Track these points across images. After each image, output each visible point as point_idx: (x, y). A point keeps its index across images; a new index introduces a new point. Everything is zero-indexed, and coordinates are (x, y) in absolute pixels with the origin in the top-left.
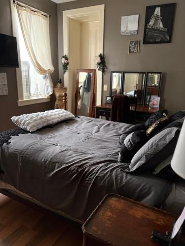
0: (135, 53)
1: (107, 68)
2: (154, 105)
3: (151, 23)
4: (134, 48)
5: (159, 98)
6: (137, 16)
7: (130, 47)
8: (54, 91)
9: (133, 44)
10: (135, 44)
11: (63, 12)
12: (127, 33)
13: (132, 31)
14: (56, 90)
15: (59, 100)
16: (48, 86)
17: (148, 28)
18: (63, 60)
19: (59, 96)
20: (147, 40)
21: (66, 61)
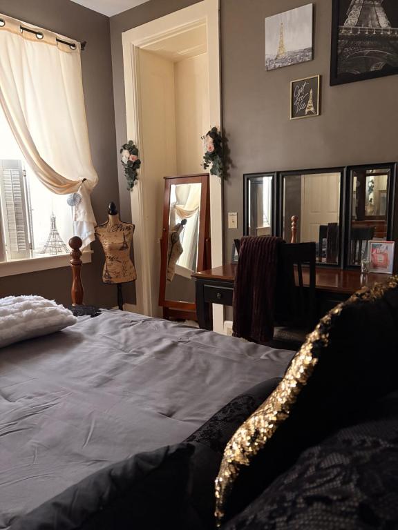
0: (310, 113)
1: (233, 166)
2: (375, 266)
3: (351, 21)
4: (306, 101)
5: (391, 246)
6: (309, 7)
7: (293, 100)
8: (96, 235)
9: (302, 90)
10: (307, 90)
11: (123, 33)
12: (284, 60)
13: (296, 53)
14: (103, 232)
15: (112, 259)
16: (82, 223)
17: (343, 37)
18: (125, 156)
19: (111, 249)
20: (341, 70)
21: (133, 158)
